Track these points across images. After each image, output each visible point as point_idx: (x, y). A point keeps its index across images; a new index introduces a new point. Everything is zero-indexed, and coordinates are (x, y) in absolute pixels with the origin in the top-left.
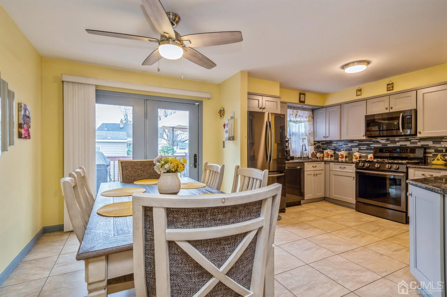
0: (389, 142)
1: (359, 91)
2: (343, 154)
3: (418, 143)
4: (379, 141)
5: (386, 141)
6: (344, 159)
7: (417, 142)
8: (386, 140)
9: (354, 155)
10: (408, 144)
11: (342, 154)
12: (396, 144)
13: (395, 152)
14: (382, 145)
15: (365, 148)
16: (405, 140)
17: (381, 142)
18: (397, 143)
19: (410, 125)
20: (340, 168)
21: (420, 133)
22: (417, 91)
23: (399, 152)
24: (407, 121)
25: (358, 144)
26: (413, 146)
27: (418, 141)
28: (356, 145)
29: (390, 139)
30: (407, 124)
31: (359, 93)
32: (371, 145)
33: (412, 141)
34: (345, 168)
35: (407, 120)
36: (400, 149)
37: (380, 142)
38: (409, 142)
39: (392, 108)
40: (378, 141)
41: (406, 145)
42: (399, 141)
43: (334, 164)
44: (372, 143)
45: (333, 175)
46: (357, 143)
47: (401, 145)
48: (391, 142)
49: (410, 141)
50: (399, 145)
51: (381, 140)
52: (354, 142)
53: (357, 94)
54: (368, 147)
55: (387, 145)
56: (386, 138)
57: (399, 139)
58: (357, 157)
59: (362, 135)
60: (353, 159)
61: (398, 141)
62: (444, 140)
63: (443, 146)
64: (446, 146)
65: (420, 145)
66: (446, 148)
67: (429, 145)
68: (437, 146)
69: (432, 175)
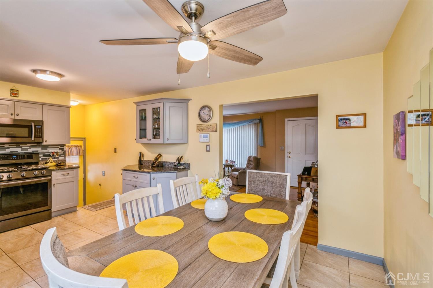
3: (29, 149)
7: (27, 149)
10: (19, 150)
12: (5, 151)
13: (11, 159)
16: (15, 146)
18: (7, 150)
19: (40, 134)
21: (46, 141)
23: (15, 158)
24: (38, 131)
26: (25, 152)
27: (29, 147)
30: (38, 133)
33: (23, 147)
35: (38, 129)
36: (15, 156)
39: (17, 115)
41: (17, 151)
42: (8, 148)
47: (11, 151)
49: (21, 147)
50: (9, 152)
57: (9, 145)
62: (49, 147)
63: (50, 151)
64: (52, 151)
65: (31, 151)
66: (53, 152)
67: (39, 151)
68: (44, 151)
69: (68, 174)
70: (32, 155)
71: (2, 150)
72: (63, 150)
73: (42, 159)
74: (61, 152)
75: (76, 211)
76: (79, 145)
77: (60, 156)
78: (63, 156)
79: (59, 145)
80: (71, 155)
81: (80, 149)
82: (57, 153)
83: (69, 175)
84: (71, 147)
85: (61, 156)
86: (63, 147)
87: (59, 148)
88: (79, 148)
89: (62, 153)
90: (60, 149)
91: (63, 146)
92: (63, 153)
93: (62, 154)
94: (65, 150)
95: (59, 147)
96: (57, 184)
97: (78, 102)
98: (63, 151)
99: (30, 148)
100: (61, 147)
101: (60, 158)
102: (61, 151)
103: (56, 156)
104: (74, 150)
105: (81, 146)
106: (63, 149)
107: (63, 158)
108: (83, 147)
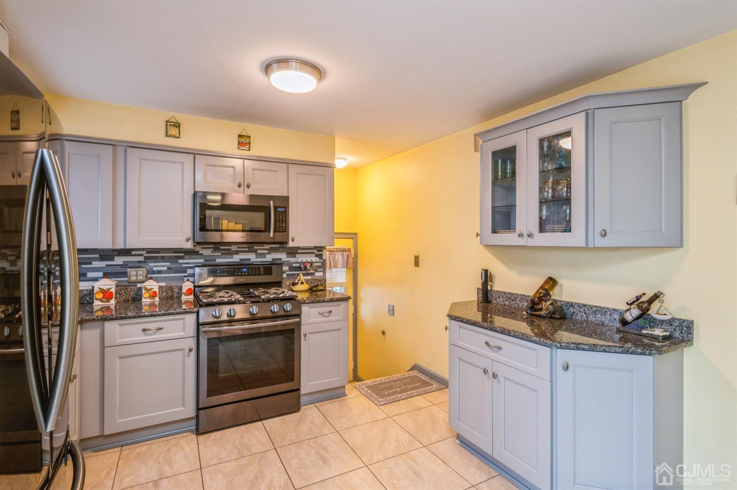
0: (220, 254)
1: (174, 126)
2: (111, 289)
3: (268, 256)
4: (198, 252)
5: (212, 252)
7: (265, 254)
8: (212, 250)
9: (146, 289)
10: (252, 258)
11: (105, 288)
12: (232, 258)
13: (240, 274)
14: (205, 261)
15: (165, 268)
16: (247, 249)
17: (202, 254)
18: (235, 256)
19: (284, 225)
20: (142, 333)
21: (293, 240)
23: (246, 274)
24: (279, 217)
25: (145, 258)
26: (261, 262)
27: (267, 252)
28: (139, 262)
29: (221, 248)
30: (280, 223)
31: (173, 131)
32: (180, 261)
33: (259, 252)
34: (160, 329)
35: (279, 215)
36: (248, 269)
37: (200, 252)
38: (254, 253)
40: (196, 250)
41: (249, 260)
42: (237, 253)
44: (183, 254)
45: (118, 359)
46: (142, 255)
47: (240, 259)
48: (222, 254)
49: (255, 251)
50: (238, 261)
51: (203, 248)
52: (133, 253)
53: (166, 134)
54: (171, 264)
55: (215, 260)
56: (212, 246)
57: (238, 248)
58: (155, 292)
61: (236, 251)
62: (299, 251)
63: (300, 260)
64: (304, 260)
65: (271, 260)
66: (304, 263)
67: (282, 260)
68: (292, 260)
69: (330, 312)
70: (271, 267)
71: (227, 256)
72: (322, 259)
73: (287, 274)
74: (318, 262)
75: (344, 395)
76: (347, 247)
77: (316, 271)
78: (322, 270)
79: (315, 248)
80: (334, 267)
81: (348, 255)
82: (312, 263)
83: (332, 314)
84: (333, 251)
85: (318, 270)
86: (322, 251)
87: (314, 255)
88: (347, 253)
89: (320, 264)
90: (317, 256)
91: (320, 249)
92: (322, 264)
93: (319, 267)
94: (324, 258)
95: (315, 251)
96: (310, 333)
97: (346, 159)
98: (322, 260)
99: (269, 253)
100: (318, 251)
101: (317, 274)
102: (318, 259)
103: (309, 270)
104: (339, 257)
105: (349, 250)
106: (321, 255)
107: (321, 274)
108: (353, 251)
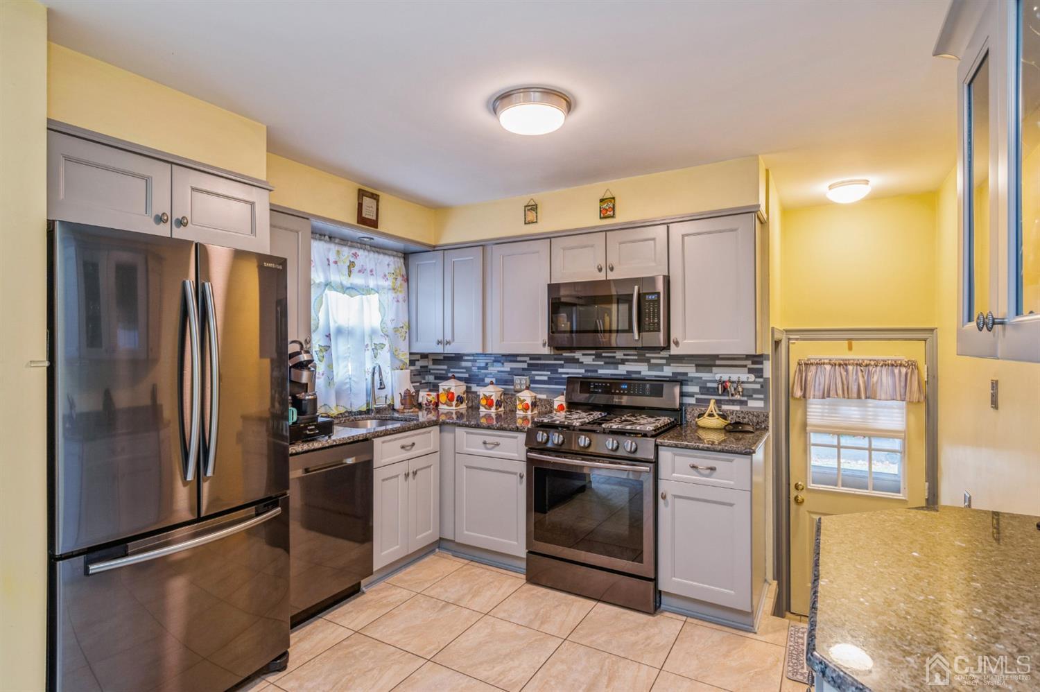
0: (602, 363)
1: (531, 209)
2: (491, 396)
4: (578, 359)
5: (594, 360)
6: (493, 410)
7: (662, 365)
8: (594, 357)
9: (519, 399)
10: (644, 370)
11: (488, 394)
12: (617, 369)
13: (617, 391)
14: (586, 371)
15: (545, 378)
16: (636, 358)
17: (582, 363)
18: (620, 366)
19: (656, 321)
20: (483, 446)
21: (677, 343)
22: (668, 227)
23: (626, 392)
24: (649, 309)
25: (529, 365)
26: (656, 376)
27: (664, 361)
28: (523, 369)
29: (604, 354)
30: (650, 319)
31: (531, 216)
32: (560, 370)
33: (653, 361)
34: (498, 445)
35: (649, 305)
36: (629, 385)
37: (580, 360)
38: (646, 364)
39: (612, 269)
40: (576, 357)
41: (639, 373)
42: (623, 362)
43: (467, 433)
44: (562, 362)
45: (465, 468)
46: (525, 362)
47: (627, 372)
48: (606, 363)
49: (648, 361)
50: (625, 373)
51: (583, 355)
52: (519, 359)
53: (525, 221)
54: (551, 373)
55: (597, 371)
56: (593, 352)
57: (624, 355)
58: (527, 404)
59: (540, 342)
60: (518, 412)
61: (622, 359)
62: (718, 362)
63: (717, 377)
64: (725, 377)
65: (671, 375)
66: (724, 382)
67: (689, 375)
68: (705, 376)
69: (713, 469)
70: (662, 386)
71: (612, 366)
72: (761, 377)
73: (697, 399)
74: (754, 382)
75: (750, 629)
76: (903, 358)
77: (750, 397)
78: (762, 396)
79: (748, 357)
80: (866, 398)
81: (906, 374)
82: (739, 382)
83: (715, 474)
84: (867, 365)
85: (755, 396)
86: (761, 363)
87: (746, 370)
88: (904, 370)
89: (758, 386)
90: (751, 371)
91: (757, 359)
92: (762, 386)
93: (756, 391)
94: (765, 375)
95: (748, 363)
96: (675, 496)
98: (761, 380)
99: (668, 364)
100: (753, 363)
101: (752, 404)
102: (752, 377)
103: (732, 395)
105: (912, 365)
106: (761, 371)
107: (760, 404)
108: (924, 368)
